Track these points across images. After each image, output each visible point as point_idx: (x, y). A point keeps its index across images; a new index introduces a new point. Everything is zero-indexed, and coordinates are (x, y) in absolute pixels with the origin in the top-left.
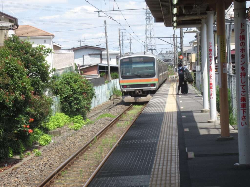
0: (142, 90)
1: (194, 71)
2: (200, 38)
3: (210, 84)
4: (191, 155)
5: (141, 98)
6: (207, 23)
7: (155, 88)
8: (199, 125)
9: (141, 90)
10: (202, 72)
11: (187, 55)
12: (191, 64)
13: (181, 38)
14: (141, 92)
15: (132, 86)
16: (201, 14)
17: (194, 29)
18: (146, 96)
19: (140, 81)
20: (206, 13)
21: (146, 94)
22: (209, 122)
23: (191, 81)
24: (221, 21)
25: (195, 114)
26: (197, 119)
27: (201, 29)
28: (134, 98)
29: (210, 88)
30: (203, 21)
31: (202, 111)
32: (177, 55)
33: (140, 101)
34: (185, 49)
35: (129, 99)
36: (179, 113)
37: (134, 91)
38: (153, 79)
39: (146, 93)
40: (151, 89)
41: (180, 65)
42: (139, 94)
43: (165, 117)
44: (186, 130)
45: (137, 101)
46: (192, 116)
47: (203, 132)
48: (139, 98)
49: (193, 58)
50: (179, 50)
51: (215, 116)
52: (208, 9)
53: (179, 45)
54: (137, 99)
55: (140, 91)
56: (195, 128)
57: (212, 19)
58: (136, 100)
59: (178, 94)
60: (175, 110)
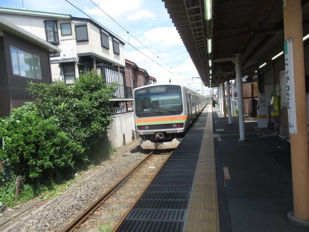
0: (165, 133)
1: (217, 100)
2: (218, 90)
3: (221, 104)
4: (216, 122)
5: (164, 143)
6: (220, 86)
7: (183, 130)
8: (218, 115)
9: (163, 133)
10: (219, 100)
11: (215, 96)
12: (216, 98)
13: (213, 90)
14: (163, 136)
15: (151, 127)
16: (218, 84)
17: (216, 88)
18: (170, 140)
19: (162, 120)
20: (219, 84)
21: (171, 138)
22: (221, 114)
23: (216, 103)
24: (223, 86)
25: (217, 112)
26: (218, 114)
27: (218, 88)
28: (154, 143)
29: (221, 105)
30: (219, 86)
31: (219, 112)
32: (212, 96)
33: (162, 149)
34: (214, 94)
35: (148, 144)
36: (213, 112)
37: (154, 133)
38: (179, 117)
39: (170, 136)
40: (177, 131)
41: (213, 98)
42: (161, 139)
43: (209, 113)
44: (215, 116)
45: (159, 148)
46: (216, 113)
47: (219, 117)
48: (161, 144)
49: (217, 96)
50: (212, 94)
51: (223, 113)
52: (220, 82)
53: (212, 93)
54: (158, 145)
55: (161, 134)
56: (217, 116)
57: (221, 85)
58: (156, 146)
59: (212, 107)
60: (211, 111)
